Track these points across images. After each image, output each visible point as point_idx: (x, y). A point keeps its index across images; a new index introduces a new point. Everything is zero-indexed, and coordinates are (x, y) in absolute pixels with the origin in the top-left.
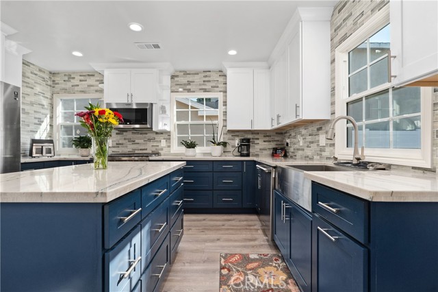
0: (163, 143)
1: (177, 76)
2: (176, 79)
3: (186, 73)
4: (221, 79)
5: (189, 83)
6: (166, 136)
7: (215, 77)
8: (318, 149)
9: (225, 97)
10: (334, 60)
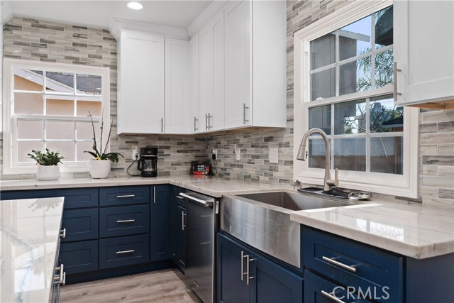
1: (18, 27)
2: (15, 32)
3: (37, 25)
4: (107, 45)
5: (44, 43)
7: (94, 39)
8: (267, 167)
9: (114, 76)
10: (292, 48)
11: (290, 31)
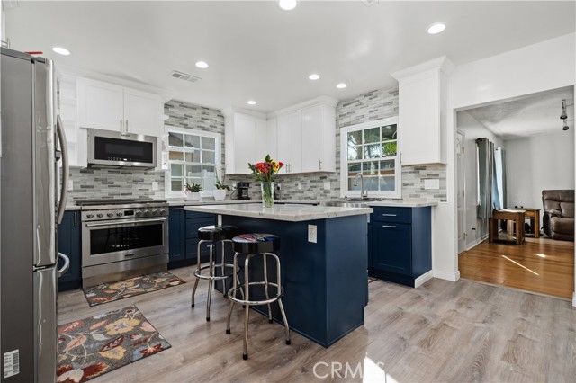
0: (155, 186)
1: (172, 106)
2: (171, 109)
3: (182, 105)
4: (219, 119)
5: (186, 117)
6: (159, 178)
7: (213, 116)
8: (322, 192)
9: (223, 138)
10: (339, 135)
11: (338, 126)
